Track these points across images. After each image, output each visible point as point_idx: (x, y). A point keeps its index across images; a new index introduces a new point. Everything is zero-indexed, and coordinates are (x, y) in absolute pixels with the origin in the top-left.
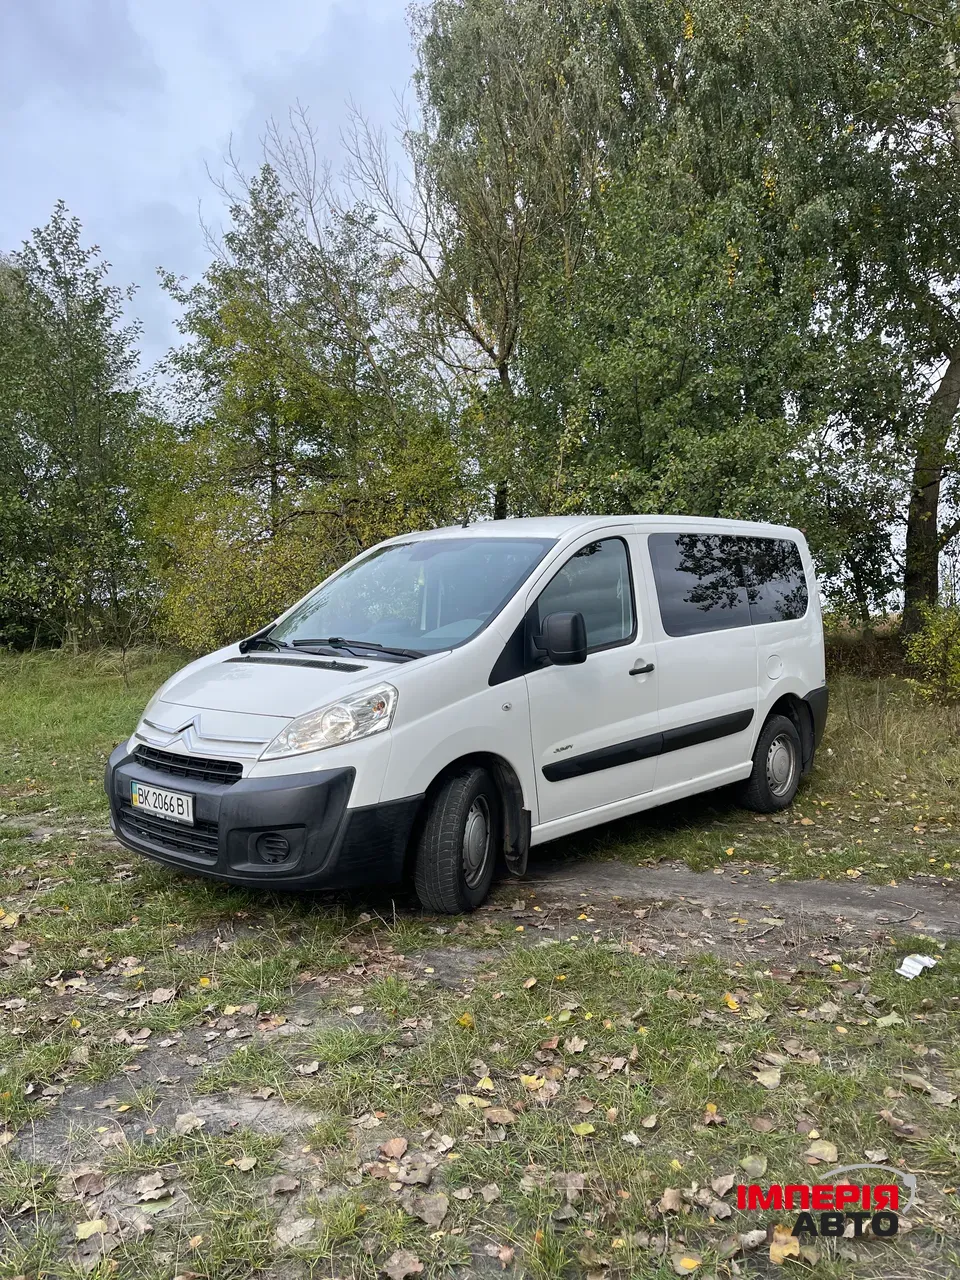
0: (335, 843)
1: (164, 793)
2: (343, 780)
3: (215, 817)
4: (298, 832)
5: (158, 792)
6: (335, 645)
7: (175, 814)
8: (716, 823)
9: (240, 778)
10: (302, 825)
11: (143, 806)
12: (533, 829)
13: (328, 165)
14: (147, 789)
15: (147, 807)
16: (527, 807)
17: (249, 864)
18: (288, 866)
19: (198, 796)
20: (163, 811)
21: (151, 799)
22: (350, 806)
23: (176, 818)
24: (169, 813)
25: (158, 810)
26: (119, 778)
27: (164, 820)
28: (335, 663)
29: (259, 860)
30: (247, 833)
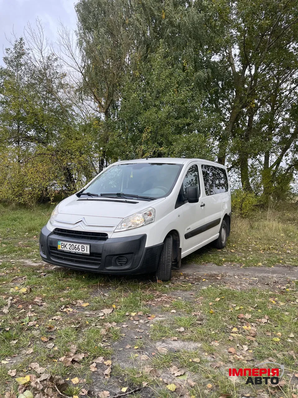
0: (142, 259)
1: (75, 244)
2: (143, 238)
3: (100, 252)
4: (130, 255)
5: (72, 244)
6: (118, 195)
7: (80, 251)
8: (209, 252)
9: (108, 238)
10: (132, 253)
11: (64, 249)
12: (182, 254)
13: (48, 39)
14: (66, 243)
15: (66, 249)
16: (181, 247)
17: (112, 267)
18: (127, 267)
19: (91, 245)
20: (74, 250)
21: (68, 246)
22: (146, 246)
23: (81, 253)
24: (77, 251)
25: (72, 250)
26: (51, 240)
27: (75, 254)
28: (126, 201)
29: (116, 265)
30: (113, 256)
